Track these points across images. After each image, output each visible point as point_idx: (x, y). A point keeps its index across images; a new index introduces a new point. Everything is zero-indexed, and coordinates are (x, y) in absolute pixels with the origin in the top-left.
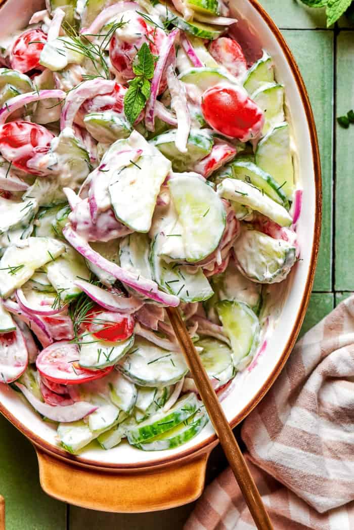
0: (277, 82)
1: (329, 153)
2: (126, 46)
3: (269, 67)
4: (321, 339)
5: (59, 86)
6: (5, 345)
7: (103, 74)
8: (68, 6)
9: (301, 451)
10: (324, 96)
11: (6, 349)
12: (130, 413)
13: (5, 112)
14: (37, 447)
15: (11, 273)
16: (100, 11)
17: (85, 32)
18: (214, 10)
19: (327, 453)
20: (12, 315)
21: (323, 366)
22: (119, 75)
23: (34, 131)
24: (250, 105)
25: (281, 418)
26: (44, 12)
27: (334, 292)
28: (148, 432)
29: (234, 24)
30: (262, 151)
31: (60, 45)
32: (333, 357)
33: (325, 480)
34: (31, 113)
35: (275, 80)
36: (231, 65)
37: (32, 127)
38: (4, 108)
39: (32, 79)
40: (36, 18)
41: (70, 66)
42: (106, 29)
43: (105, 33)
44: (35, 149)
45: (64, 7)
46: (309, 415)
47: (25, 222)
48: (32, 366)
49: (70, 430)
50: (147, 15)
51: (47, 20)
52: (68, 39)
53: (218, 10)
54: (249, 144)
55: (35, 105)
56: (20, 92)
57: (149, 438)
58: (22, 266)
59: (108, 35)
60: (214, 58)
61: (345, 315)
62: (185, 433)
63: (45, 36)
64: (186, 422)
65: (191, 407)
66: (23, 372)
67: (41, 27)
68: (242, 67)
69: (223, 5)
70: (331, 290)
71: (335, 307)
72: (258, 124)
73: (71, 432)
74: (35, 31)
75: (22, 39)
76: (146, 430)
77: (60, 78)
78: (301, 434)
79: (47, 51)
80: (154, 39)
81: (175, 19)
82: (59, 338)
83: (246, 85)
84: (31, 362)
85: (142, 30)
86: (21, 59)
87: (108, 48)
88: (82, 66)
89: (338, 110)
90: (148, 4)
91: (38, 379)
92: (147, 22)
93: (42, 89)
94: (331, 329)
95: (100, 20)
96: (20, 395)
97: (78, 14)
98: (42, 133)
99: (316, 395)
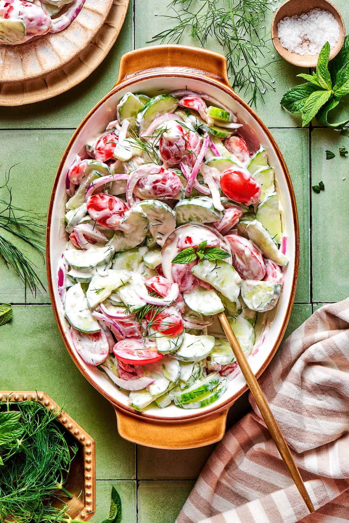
0: (269, 166)
1: (307, 210)
2: (170, 144)
3: (264, 156)
4: (303, 336)
5: (127, 171)
6: (94, 341)
7: (155, 161)
8: (131, 118)
9: (288, 411)
10: (303, 172)
11: (95, 343)
12: (177, 383)
13: (92, 188)
14: (116, 407)
15: (96, 293)
16: (153, 120)
17: (143, 135)
18: (227, 119)
19: (305, 413)
20: (98, 321)
21: (305, 356)
22: (165, 162)
23: (111, 200)
24: (252, 181)
25: (276, 388)
26: (116, 121)
27: (312, 303)
28: (187, 397)
29: (241, 128)
30: (260, 212)
31: (127, 144)
32: (311, 349)
33: (303, 431)
34: (108, 188)
35: (268, 164)
36: (240, 155)
37: (109, 198)
38: (91, 185)
39: (109, 165)
40: (110, 126)
41: (134, 157)
42: (156, 132)
43: (155, 135)
44: (111, 212)
45: (129, 118)
46: (294, 388)
47: (107, 260)
48: (112, 354)
49: (138, 395)
50: (183, 123)
51: (118, 126)
52: (132, 140)
53: (230, 119)
54: (251, 206)
55: (111, 183)
56: (102, 175)
57: (188, 401)
58: (104, 289)
59: (158, 136)
60: (228, 150)
61: (318, 319)
62: (211, 397)
63: (117, 138)
64: (212, 391)
65: (216, 381)
66: (106, 358)
67: (114, 131)
68: (247, 155)
69: (233, 115)
70: (310, 302)
71: (312, 313)
72: (257, 194)
73: (138, 397)
74: (110, 134)
75: (102, 139)
76: (186, 396)
77: (127, 166)
78: (288, 400)
79: (119, 148)
80: (188, 139)
81: (202, 125)
82: (129, 336)
83: (250, 167)
84: (111, 352)
85: (180, 133)
86: (102, 153)
87: (158, 144)
88: (141, 157)
89: (313, 181)
90: (184, 115)
91: (116, 363)
92: (183, 128)
93: (116, 173)
94: (310, 329)
95: (153, 126)
96: (103, 373)
97: (138, 123)
98: (116, 202)
99: (300, 374)
